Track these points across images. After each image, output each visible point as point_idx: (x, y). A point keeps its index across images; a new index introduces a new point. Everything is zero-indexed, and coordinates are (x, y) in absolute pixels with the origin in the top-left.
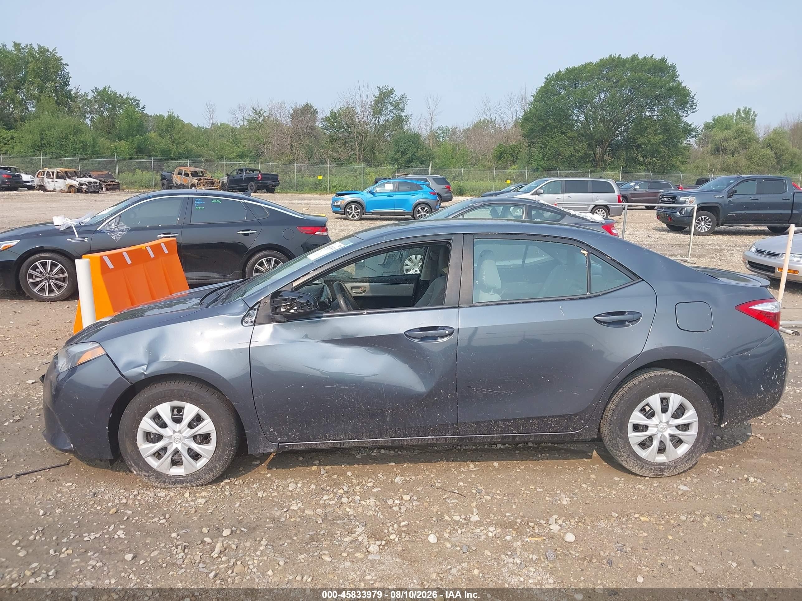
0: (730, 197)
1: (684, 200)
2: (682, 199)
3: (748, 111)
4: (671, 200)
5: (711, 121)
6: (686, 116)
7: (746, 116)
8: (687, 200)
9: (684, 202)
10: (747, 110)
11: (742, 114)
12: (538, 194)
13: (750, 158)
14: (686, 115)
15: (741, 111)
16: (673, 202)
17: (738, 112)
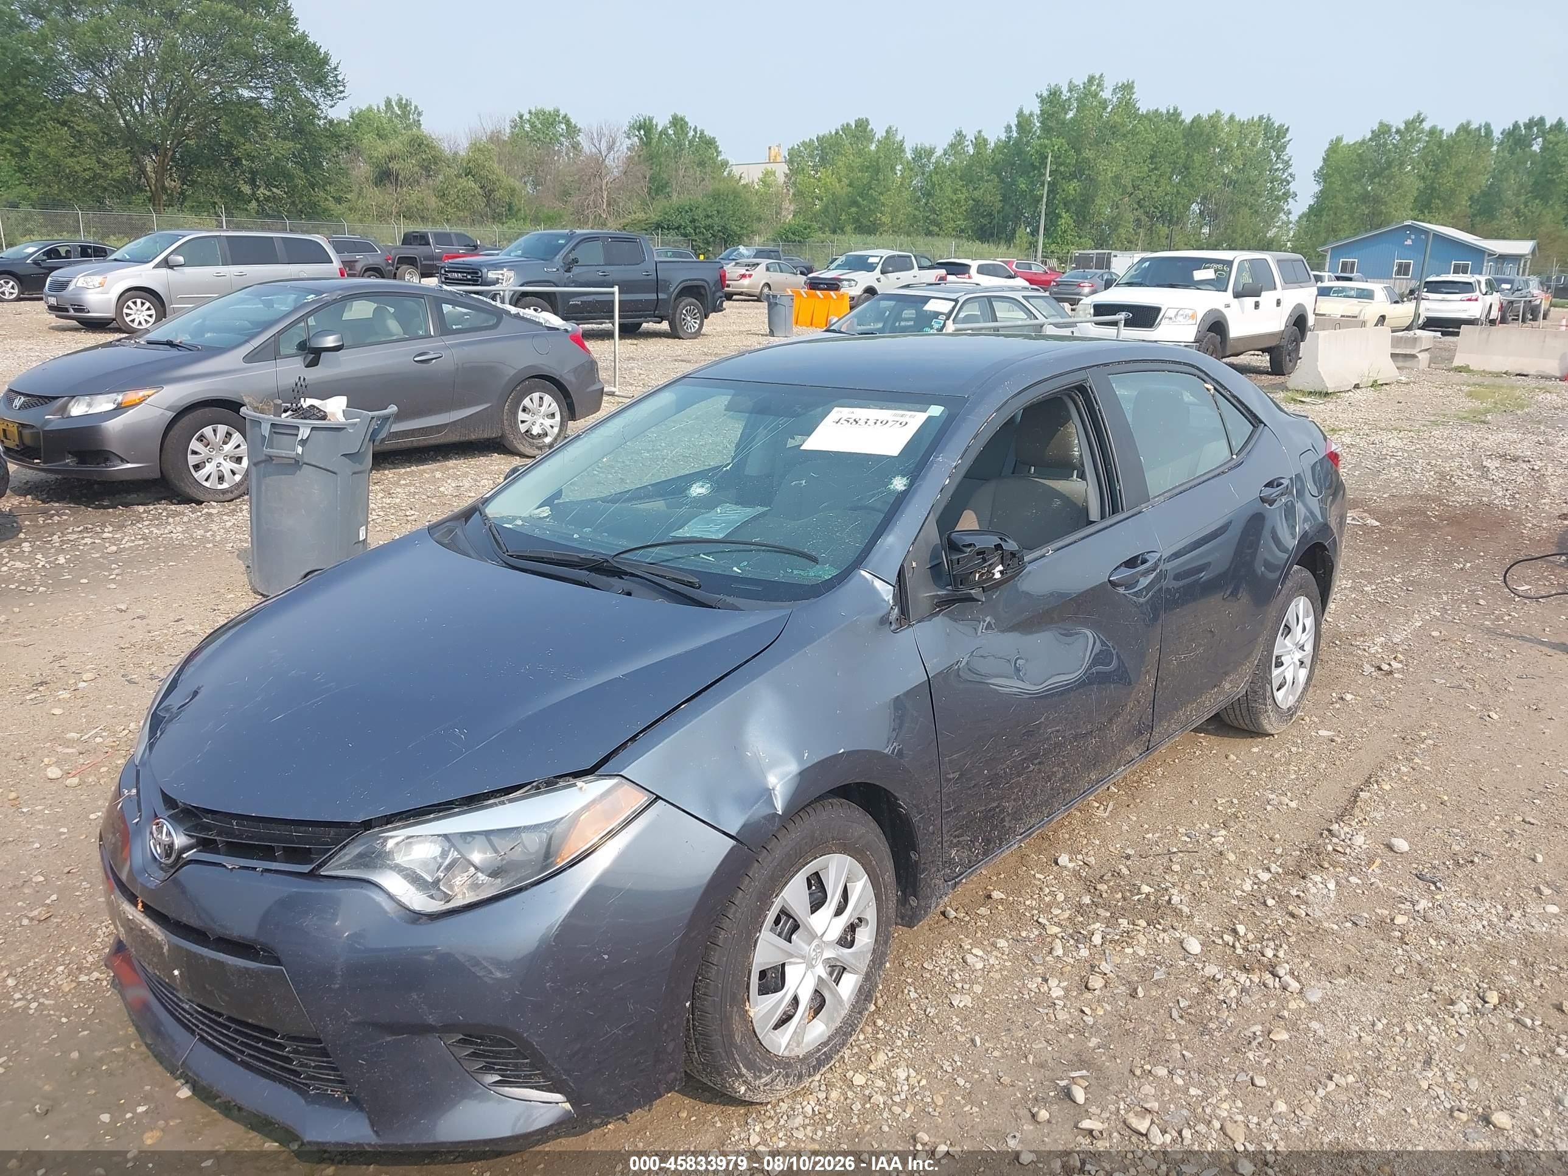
0: (568, 270)
1: (495, 276)
2: (492, 275)
3: (406, 105)
4: (469, 277)
5: (347, 118)
6: (332, 107)
7: (404, 112)
8: (500, 277)
9: (496, 282)
10: (404, 102)
11: (396, 108)
12: (171, 267)
13: (442, 195)
14: (329, 103)
15: (394, 103)
16: (475, 282)
17: (388, 103)
